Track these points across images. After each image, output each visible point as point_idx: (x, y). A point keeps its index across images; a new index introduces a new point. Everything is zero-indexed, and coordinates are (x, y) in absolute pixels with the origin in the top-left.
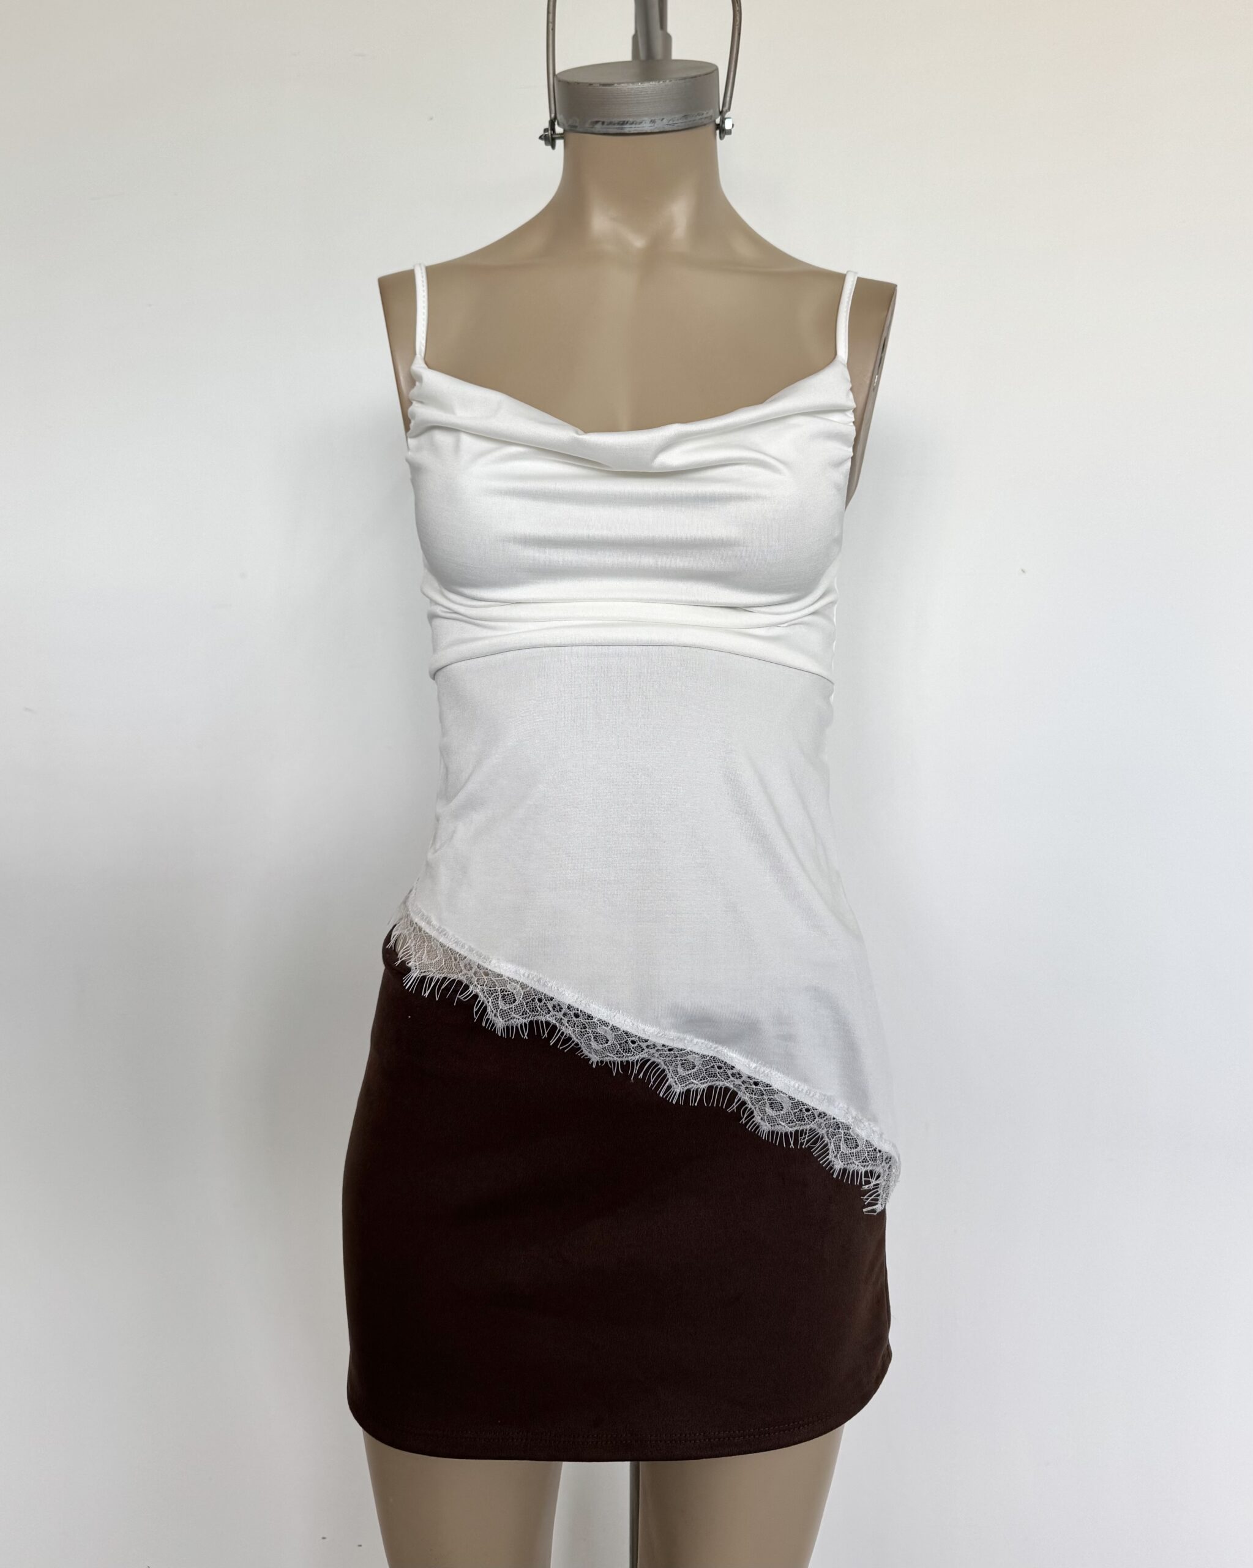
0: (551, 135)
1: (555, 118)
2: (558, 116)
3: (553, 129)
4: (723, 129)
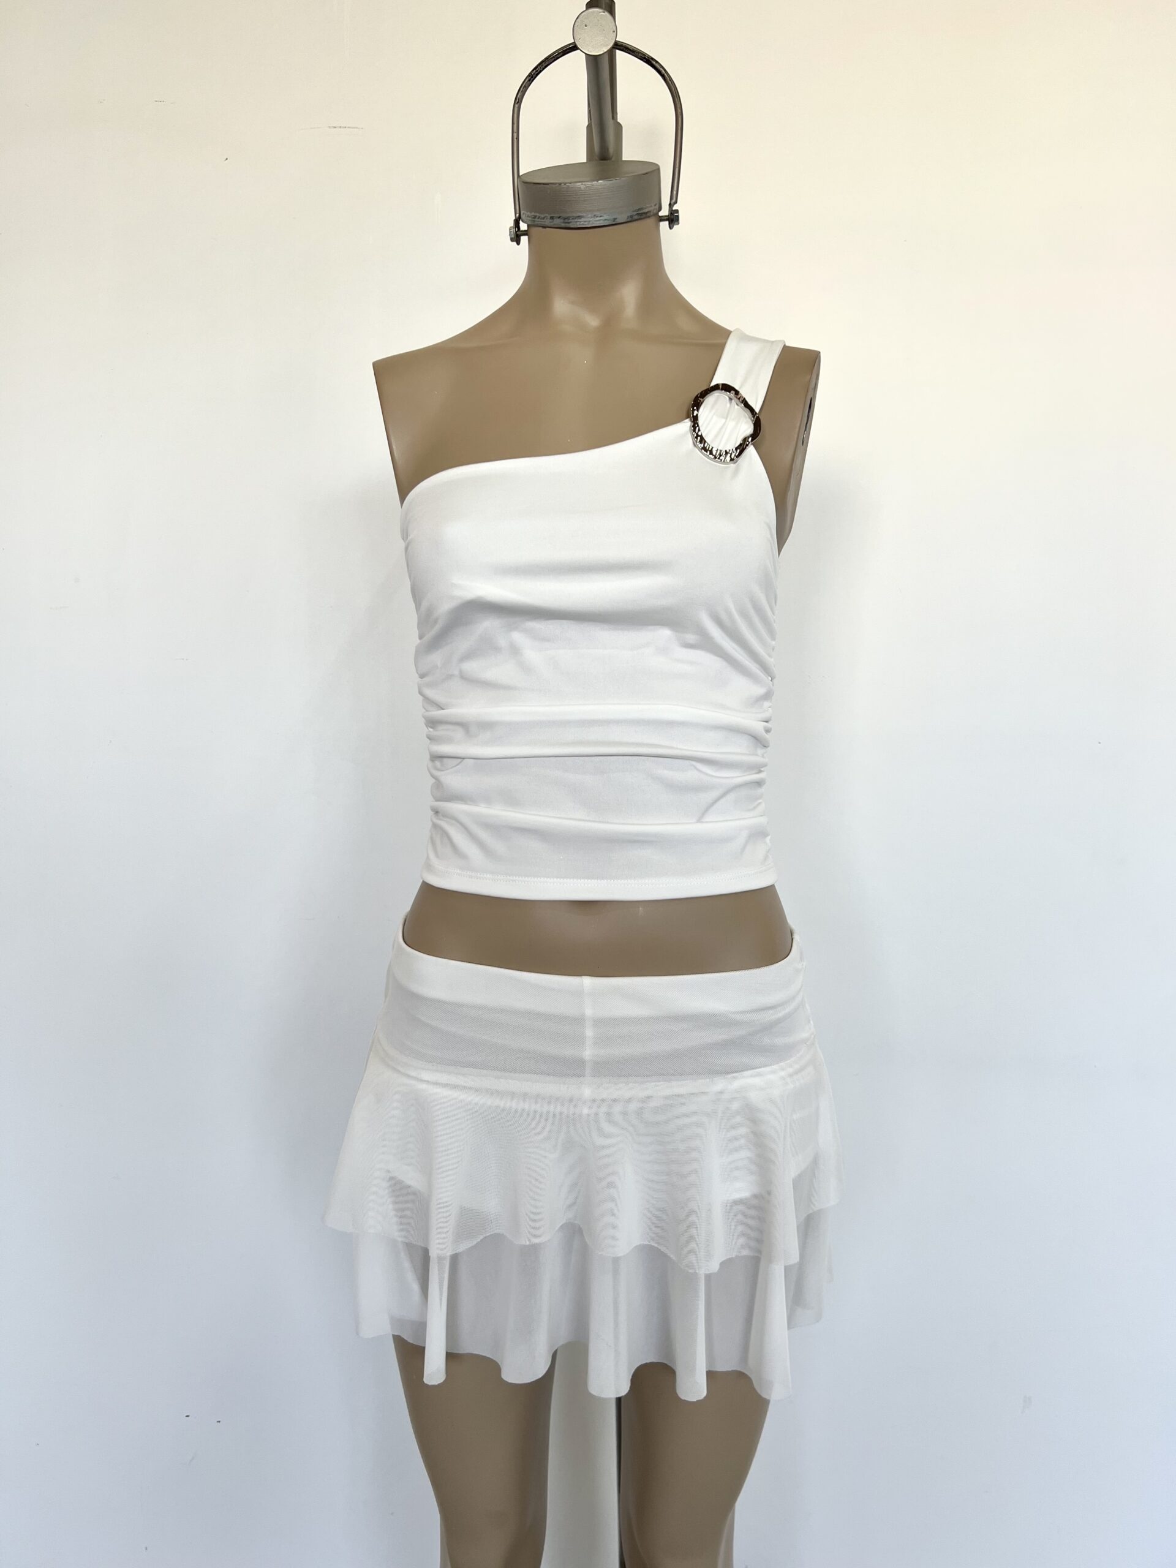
0: (516, 232)
1: (520, 217)
2: (522, 216)
3: (519, 228)
4: (673, 219)
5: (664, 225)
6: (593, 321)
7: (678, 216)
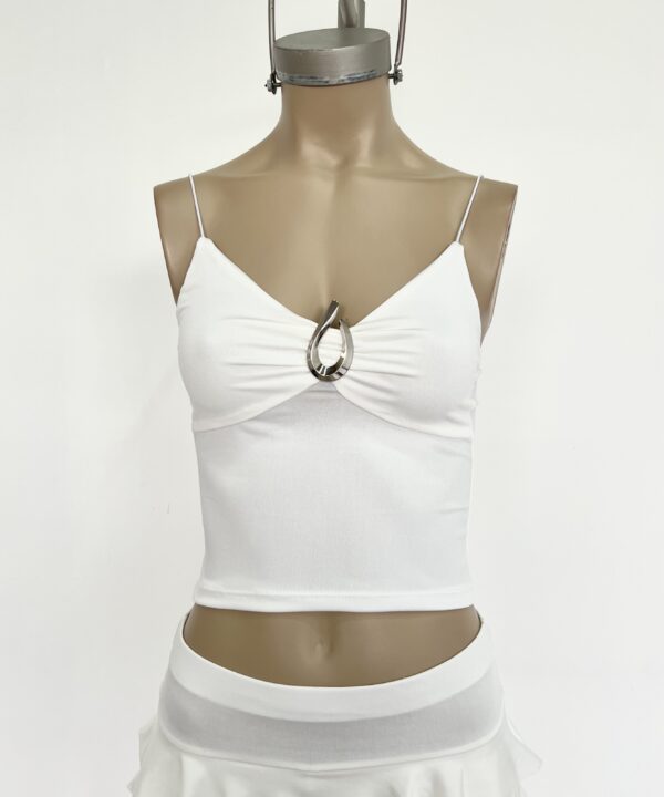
0: (272, 84)
1: (275, 73)
3: (274, 80)
4: (397, 77)
5: (391, 80)
6: (333, 161)
7: (401, 76)
